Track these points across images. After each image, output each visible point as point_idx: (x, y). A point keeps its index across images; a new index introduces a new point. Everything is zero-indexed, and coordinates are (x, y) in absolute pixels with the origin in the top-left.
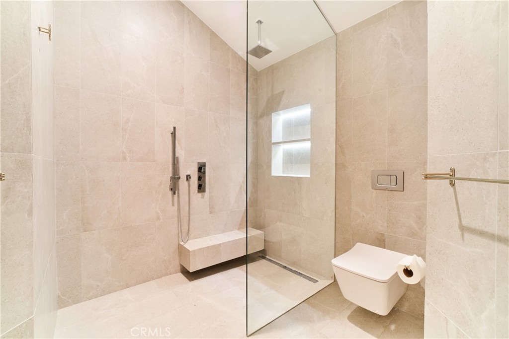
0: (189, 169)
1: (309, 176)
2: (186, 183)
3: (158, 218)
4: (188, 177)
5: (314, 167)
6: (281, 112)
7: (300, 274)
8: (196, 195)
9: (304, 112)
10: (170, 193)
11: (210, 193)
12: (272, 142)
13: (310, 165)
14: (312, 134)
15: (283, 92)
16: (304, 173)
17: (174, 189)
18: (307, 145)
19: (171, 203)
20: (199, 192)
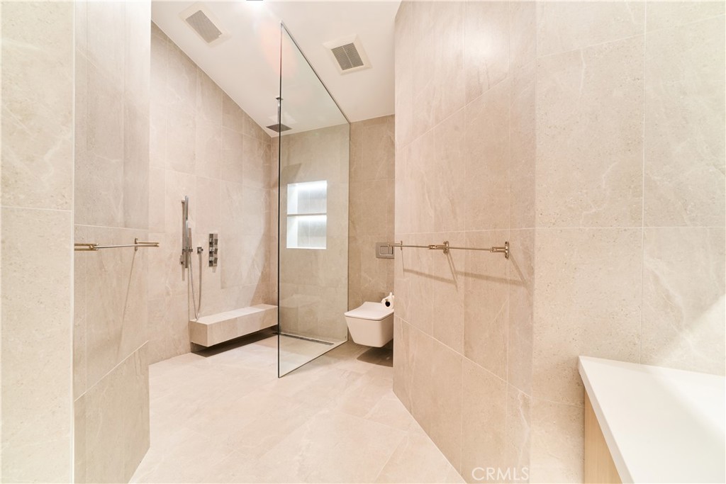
0: (200, 241)
1: (325, 248)
2: (198, 256)
3: (168, 294)
4: (200, 251)
5: (330, 239)
6: (297, 184)
7: (318, 341)
8: (207, 270)
9: (321, 186)
10: (181, 266)
11: (222, 266)
12: (288, 213)
13: (325, 238)
14: (328, 209)
15: (300, 165)
16: (320, 245)
17: (185, 263)
18: (323, 219)
19: (181, 277)
20: (210, 266)
